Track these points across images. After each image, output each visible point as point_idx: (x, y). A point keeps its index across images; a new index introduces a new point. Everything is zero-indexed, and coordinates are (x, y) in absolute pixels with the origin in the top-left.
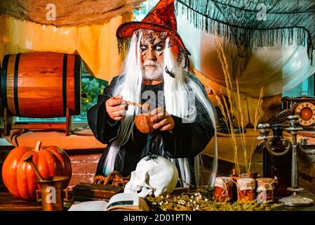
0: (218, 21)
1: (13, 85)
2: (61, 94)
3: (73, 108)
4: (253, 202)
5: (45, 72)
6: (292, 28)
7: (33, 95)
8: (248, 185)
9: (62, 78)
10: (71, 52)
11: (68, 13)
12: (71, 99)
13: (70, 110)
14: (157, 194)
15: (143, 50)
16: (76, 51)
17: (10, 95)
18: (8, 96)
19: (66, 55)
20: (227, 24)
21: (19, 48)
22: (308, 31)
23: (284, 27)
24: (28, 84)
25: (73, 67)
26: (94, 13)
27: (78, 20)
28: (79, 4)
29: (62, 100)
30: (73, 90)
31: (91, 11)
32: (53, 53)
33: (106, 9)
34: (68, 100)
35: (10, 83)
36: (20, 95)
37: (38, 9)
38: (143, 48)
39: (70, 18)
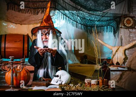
0: (81, 24)
1: (4, 46)
2: (22, 50)
3: (26, 55)
4: (98, 86)
5: (16, 42)
6: (107, 26)
7: (11, 50)
8: (94, 82)
9: (23, 44)
10: (26, 34)
11: (25, 19)
12: (26, 52)
13: (25, 56)
14: (63, 83)
15: (42, 36)
16: (28, 34)
17: (3, 50)
18: (2, 50)
19: (24, 36)
20: (84, 25)
21: (6, 32)
22: (113, 27)
23: (105, 26)
24: (9, 46)
25: (27, 40)
26: (35, 20)
27: (29, 22)
28: (29, 16)
29: (22, 52)
30: (27, 48)
31: (34, 19)
32: (19, 34)
33: (40, 19)
34: (25, 52)
35: (3, 45)
36: (7, 50)
37: (14, 18)
38: (42, 34)
39: (26, 21)
